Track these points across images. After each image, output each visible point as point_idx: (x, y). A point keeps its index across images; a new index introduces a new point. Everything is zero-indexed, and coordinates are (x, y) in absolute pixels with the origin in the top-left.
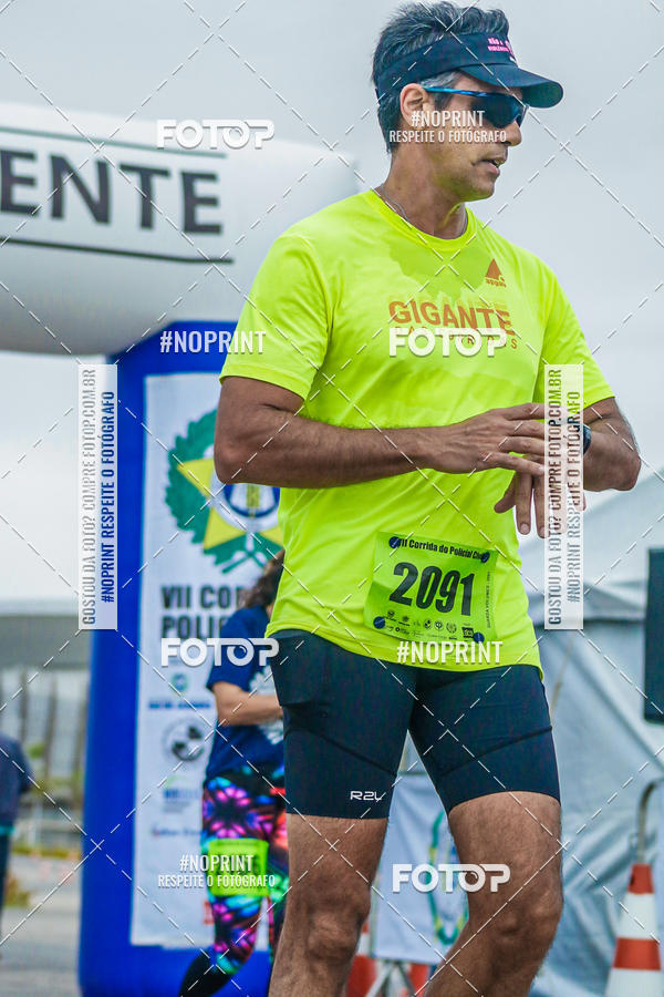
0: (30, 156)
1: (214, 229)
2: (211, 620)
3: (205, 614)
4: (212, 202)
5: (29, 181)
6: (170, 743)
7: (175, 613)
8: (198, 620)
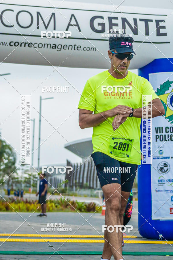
0: (116, 18)
1: (165, 34)
2: (168, 135)
3: (167, 134)
4: (164, 27)
5: (117, 25)
6: (159, 168)
7: (159, 134)
8: (165, 135)
